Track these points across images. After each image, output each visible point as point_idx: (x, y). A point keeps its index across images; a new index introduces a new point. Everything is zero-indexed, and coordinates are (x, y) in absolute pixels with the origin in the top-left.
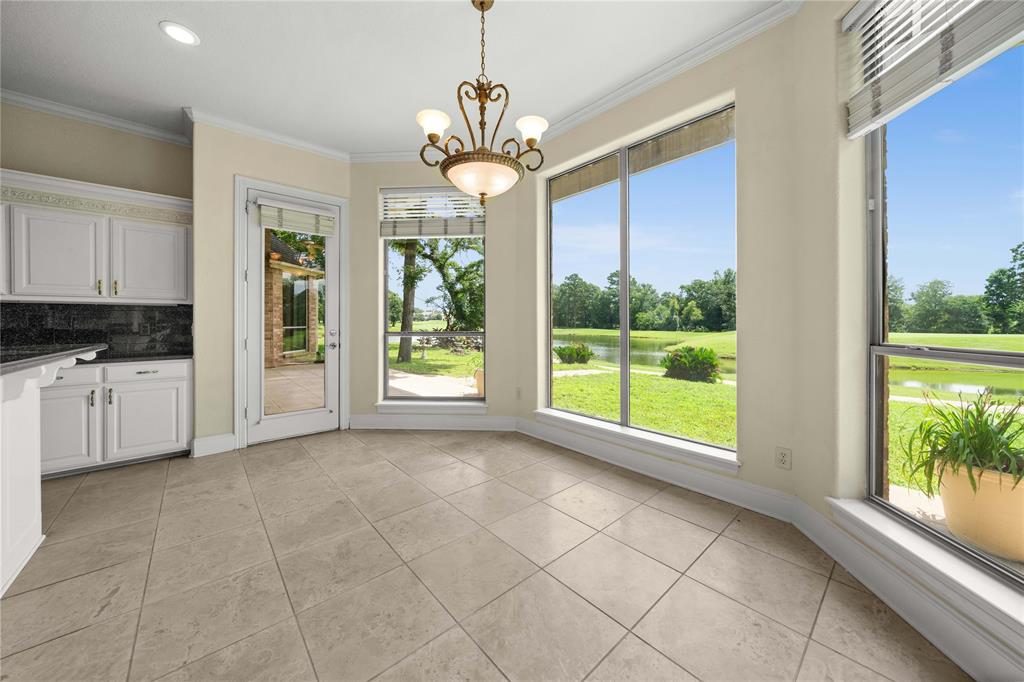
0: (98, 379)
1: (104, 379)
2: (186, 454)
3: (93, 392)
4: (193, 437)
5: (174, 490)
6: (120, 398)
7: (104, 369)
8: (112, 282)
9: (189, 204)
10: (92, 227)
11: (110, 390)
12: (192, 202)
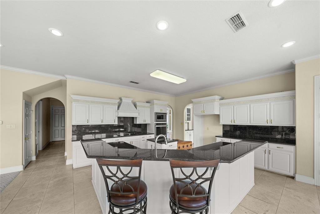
0: (267, 147)
1: (268, 147)
2: (293, 178)
3: (266, 150)
4: (295, 173)
5: (287, 189)
6: (272, 153)
7: (268, 144)
8: (271, 120)
9: (294, 92)
10: (266, 106)
11: (270, 151)
12: (295, 91)
